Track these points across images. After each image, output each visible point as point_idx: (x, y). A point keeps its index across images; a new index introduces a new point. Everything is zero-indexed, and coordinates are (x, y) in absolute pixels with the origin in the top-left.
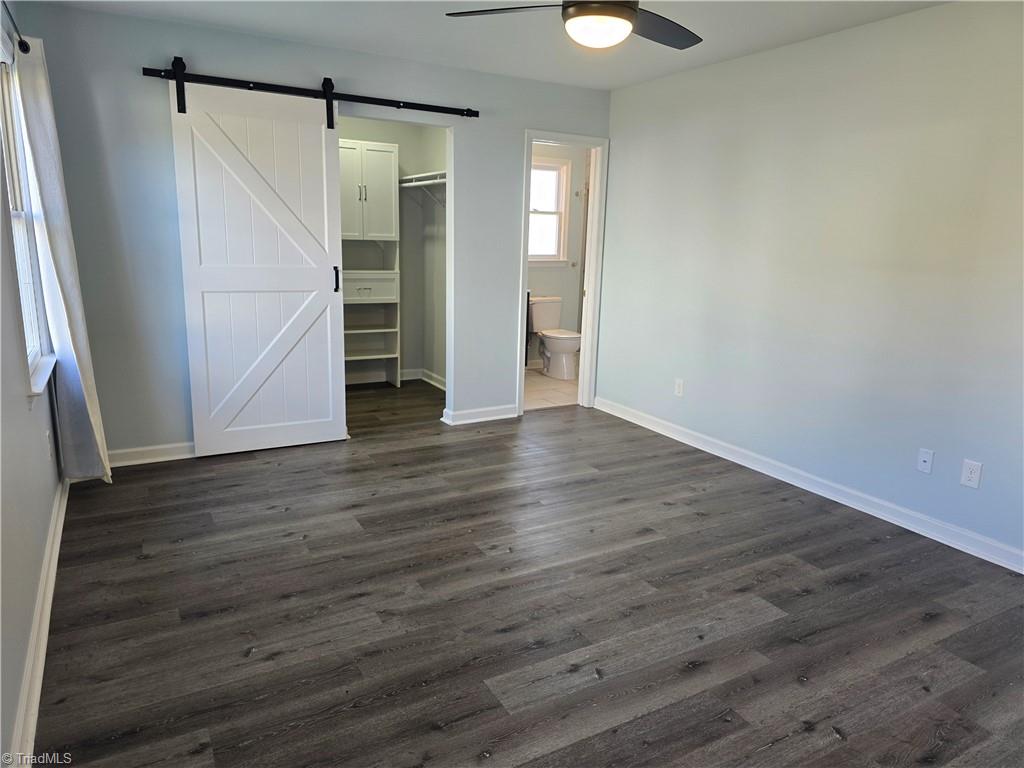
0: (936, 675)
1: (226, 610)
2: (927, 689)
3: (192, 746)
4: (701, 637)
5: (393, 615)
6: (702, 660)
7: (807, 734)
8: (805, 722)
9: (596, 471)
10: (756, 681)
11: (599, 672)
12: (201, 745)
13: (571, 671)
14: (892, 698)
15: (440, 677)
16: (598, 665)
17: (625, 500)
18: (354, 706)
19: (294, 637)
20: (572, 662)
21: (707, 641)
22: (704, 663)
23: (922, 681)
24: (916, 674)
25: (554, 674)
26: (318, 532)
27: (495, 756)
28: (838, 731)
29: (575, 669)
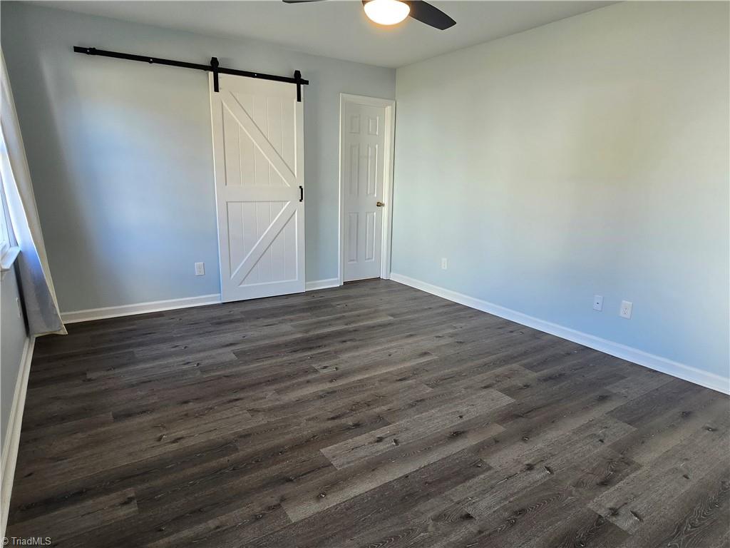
0: (607, 432)
1: (145, 412)
2: (602, 441)
3: (121, 500)
4: (461, 417)
5: (259, 411)
6: (462, 430)
7: (529, 472)
8: (527, 465)
9: (392, 318)
10: (497, 442)
11: (395, 441)
12: (128, 498)
13: (378, 441)
14: (581, 447)
15: (292, 449)
16: (395, 437)
17: (411, 335)
18: (234, 469)
19: (193, 427)
20: (378, 436)
21: (465, 419)
22: (463, 432)
23: (599, 436)
24: (595, 433)
25: (366, 444)
26: (207, 361)
27: (328, 496)
28: (548, 469)
29: (380, 440)
